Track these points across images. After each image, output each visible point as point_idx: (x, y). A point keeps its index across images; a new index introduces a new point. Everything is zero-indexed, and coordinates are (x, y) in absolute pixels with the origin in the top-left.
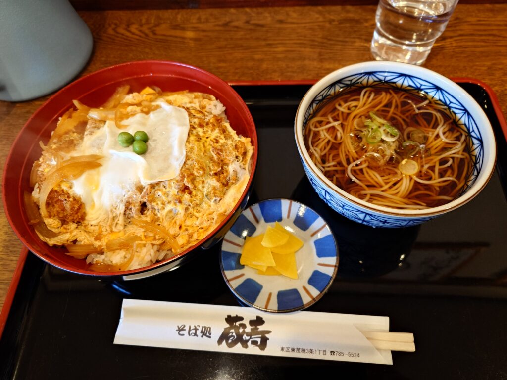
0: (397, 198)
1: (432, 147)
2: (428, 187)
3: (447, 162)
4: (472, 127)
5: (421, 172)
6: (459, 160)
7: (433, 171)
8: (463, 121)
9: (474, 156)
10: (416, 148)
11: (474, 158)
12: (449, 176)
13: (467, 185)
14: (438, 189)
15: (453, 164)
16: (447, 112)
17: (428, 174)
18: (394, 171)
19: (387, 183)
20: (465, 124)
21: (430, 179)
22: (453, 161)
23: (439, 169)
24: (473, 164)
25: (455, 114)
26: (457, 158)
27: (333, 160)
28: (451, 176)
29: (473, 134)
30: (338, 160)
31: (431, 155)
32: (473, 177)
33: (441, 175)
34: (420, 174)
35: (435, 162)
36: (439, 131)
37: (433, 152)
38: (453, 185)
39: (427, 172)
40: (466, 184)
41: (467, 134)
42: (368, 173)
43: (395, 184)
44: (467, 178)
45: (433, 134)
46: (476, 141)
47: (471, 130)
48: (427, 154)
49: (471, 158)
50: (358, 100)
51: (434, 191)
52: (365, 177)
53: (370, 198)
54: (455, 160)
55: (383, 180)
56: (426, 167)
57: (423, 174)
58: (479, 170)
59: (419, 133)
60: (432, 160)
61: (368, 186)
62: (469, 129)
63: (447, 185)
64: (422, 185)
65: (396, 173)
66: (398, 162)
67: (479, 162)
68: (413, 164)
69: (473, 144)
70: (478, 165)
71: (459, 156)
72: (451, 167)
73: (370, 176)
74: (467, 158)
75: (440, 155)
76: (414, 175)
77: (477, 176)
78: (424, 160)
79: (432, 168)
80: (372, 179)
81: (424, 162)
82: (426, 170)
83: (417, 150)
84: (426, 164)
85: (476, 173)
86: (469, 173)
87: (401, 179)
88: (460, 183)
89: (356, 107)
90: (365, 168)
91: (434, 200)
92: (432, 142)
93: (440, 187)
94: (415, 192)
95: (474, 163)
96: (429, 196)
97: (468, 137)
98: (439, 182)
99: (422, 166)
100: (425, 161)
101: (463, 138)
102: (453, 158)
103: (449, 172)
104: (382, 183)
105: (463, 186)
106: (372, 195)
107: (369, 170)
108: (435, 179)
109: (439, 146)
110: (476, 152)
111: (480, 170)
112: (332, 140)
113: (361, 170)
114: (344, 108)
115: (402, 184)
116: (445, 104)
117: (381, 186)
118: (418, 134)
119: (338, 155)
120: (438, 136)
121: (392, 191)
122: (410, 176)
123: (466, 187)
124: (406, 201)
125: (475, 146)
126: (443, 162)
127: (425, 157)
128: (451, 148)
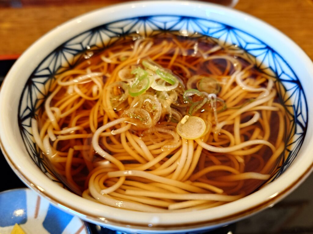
0: (171, 182)
1: (228, 98)
2: (226, 159)
3: (252, 117)
4: (281, 67)
5: (212, 134)
6: (269, 114)
7: (232, 132)
8: (266, 64)
9: (291, 106)
10: (203, 99)
11: (291, 110)
12: (257, 139)
13: (289, 150)
14: (241, 160)
15: (261, 121)
16: (245, 57)
17: (223, 136)
18: (171, 135)
19: (155, 156)
20: (270, 68)
21: (228, 145)
22: (261, 116)
23: (241, 129)
24: (291, 118)
25: (255, 57)
26: (267, 111)
27: (77, 125)
28: (260, 137)
29: (283, 77)
30: (85, 124)
31: (226, 110)
32: (296, 137)
33: (246, 137)
34: (210, 138)
35: (234, 119)
36: (235, 78)
37: (229, 105)
38: (266, 152)
39: (223, 134)
40: (286, 149)
41: (275, 80)
42: (127, 141)
43: (169, 157)
44: (287, 140)
45: (227, 82)
46: (289, 86)
47: (279, 72)
48: (221, 108)
49: (287, 111)
50: (131, 50)
51: (237, 165)
52: (123, 148)
53: (123, 184)
54: (264, 114)
55: (150, 151)
56: (219, 126)
57: (216, 138)
58: (304, 125)
59: (209, 81)
60: (229, 115)
61: (125, 162)
62: (276, 73)
63: (257, 153)
64: (215, 156)
65: (173, 138)
66: (176, 121)
67: (301, 113)
68: (198, 123)
69: (286, 90)
70: (300, 118)
71: (270, 108)
72: (258, 124)
73: (130, 146)
74: (280, 110)
75: (240, 108)
76: (201, 138)
77: (304, 135)
78: (216, 116)
79: (230, 128)
80: (134, 150)
81: (216, 120)
82: (219, 132)
83: (205, 101)
84: (220, 122)
85: (299, 130)
86: (288, 132)
87: (180, 148)
88: (277, 149)
89: (127, 57)
90: (125, 132)
91: (238, 181)
92: (227, 92)
93: (245, 157)
94: (205, 167)
95: (293, 117)
96: (229, 173)
97: (277, 83)
98: (243, 149)
99: (214, 126)
100: (219, 118)
101: (271, 84)
102: (260, 111)
103: (257, 132)
104: (149, 156)
105: (283, 154)
106: (128, 178)
107: (130, 137)
108: (235, 144)
109: (237, 97)
110: (294, 100)
111: (307, 123)
112: (85, 97)
113: (118, 137)
114: (112, 59)
115: (180, 156)
116: (241, 47)
117: (147, 161)
118: (207, 83)
119: (87, 118)
120: (235, 84)
121: (164, 169)
122: (194, 141)
123: (287, 154)
124: (187, 185)
125: (289, 93)
126: (245, 117)
127: (218, 113)
128: (255, 98)
